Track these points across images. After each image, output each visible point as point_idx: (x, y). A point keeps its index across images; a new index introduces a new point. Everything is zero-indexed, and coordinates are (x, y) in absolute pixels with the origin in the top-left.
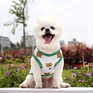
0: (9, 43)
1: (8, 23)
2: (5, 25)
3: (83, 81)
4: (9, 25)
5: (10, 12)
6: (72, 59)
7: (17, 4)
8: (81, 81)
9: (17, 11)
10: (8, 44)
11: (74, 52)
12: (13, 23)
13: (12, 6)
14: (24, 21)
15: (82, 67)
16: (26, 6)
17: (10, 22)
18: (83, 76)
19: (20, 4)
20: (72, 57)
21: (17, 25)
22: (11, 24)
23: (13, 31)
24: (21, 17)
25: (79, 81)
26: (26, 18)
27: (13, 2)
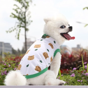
0: (11, 49)
1: (10, 29)
2: (7, 32)
3: (81, 81)
4: (11, 31)
5: (11, 16)
6: (75, 64)
7: (19, 8)
8: (79, 81)
9: (19, 15)
10: (9, 51)
11: (78, 57)
12: (15, 29)
13: (13, 9)
14: (25, 25)
15: (81, 68)
16: (28, 10)
17: (12, 28)
18: (83, 76)
19: (22, 8)
20: (75, 63)
21: (20, 30)
22: (13, 30)
23: (17, 37)
24: (22, 21)
25: (78, 81)
26: (27, 23)
27: (15, 5)
